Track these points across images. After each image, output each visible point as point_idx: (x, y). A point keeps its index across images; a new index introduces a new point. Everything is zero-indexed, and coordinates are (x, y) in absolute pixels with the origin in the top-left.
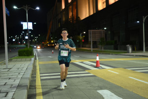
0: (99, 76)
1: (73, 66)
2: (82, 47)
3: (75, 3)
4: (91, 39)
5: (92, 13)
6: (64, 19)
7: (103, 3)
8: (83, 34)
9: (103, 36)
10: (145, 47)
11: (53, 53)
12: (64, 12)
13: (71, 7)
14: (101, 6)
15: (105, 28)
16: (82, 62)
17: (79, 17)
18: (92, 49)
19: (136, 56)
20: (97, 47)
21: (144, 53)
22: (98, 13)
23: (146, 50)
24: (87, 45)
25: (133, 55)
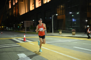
0: (23, 46)
1: (11, 41)
2: (21, 30)
3: (17, 6)
4: (25, 26)
5: (27, 12)
6: (10, 14)
7: (33, 7)
8: (21, 23)
9: (32, 24)
10: (54, 31)
11: (2, 33)
12: (11, 10)
13: (15, 7)
14: (32, 8)
15: (33, 20)
16: (17, 39)
17: (19, 14)
18: (26, 31)
19: (48, 35)
20: (29, 30)
21: (53, 34)
22: (30, 12)
23: (54, 32)
24: (24, 29)
25: (47, 35)
